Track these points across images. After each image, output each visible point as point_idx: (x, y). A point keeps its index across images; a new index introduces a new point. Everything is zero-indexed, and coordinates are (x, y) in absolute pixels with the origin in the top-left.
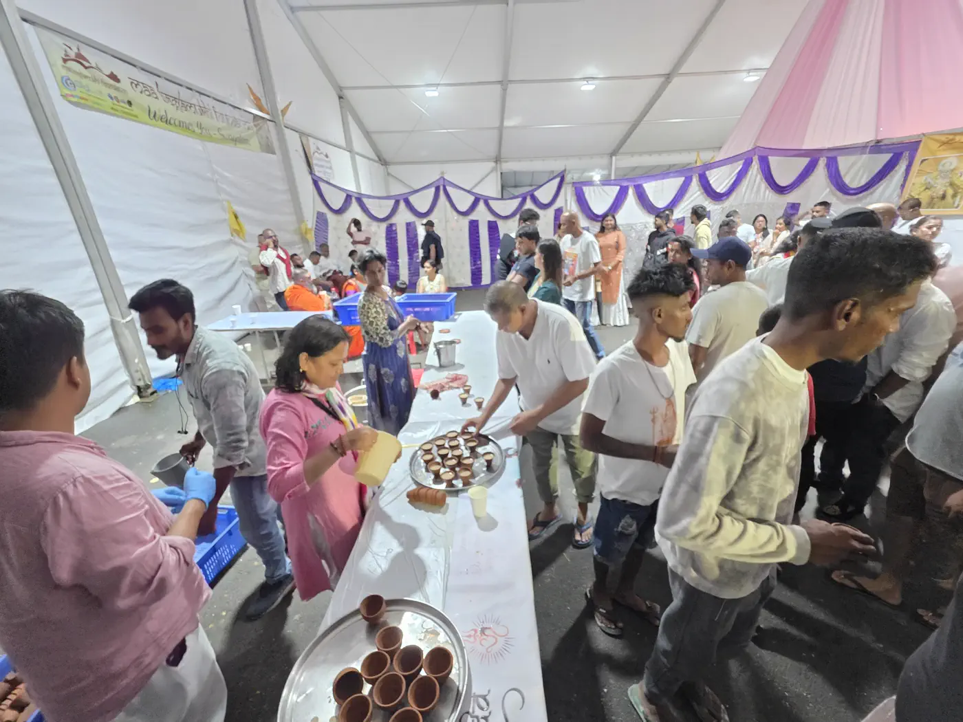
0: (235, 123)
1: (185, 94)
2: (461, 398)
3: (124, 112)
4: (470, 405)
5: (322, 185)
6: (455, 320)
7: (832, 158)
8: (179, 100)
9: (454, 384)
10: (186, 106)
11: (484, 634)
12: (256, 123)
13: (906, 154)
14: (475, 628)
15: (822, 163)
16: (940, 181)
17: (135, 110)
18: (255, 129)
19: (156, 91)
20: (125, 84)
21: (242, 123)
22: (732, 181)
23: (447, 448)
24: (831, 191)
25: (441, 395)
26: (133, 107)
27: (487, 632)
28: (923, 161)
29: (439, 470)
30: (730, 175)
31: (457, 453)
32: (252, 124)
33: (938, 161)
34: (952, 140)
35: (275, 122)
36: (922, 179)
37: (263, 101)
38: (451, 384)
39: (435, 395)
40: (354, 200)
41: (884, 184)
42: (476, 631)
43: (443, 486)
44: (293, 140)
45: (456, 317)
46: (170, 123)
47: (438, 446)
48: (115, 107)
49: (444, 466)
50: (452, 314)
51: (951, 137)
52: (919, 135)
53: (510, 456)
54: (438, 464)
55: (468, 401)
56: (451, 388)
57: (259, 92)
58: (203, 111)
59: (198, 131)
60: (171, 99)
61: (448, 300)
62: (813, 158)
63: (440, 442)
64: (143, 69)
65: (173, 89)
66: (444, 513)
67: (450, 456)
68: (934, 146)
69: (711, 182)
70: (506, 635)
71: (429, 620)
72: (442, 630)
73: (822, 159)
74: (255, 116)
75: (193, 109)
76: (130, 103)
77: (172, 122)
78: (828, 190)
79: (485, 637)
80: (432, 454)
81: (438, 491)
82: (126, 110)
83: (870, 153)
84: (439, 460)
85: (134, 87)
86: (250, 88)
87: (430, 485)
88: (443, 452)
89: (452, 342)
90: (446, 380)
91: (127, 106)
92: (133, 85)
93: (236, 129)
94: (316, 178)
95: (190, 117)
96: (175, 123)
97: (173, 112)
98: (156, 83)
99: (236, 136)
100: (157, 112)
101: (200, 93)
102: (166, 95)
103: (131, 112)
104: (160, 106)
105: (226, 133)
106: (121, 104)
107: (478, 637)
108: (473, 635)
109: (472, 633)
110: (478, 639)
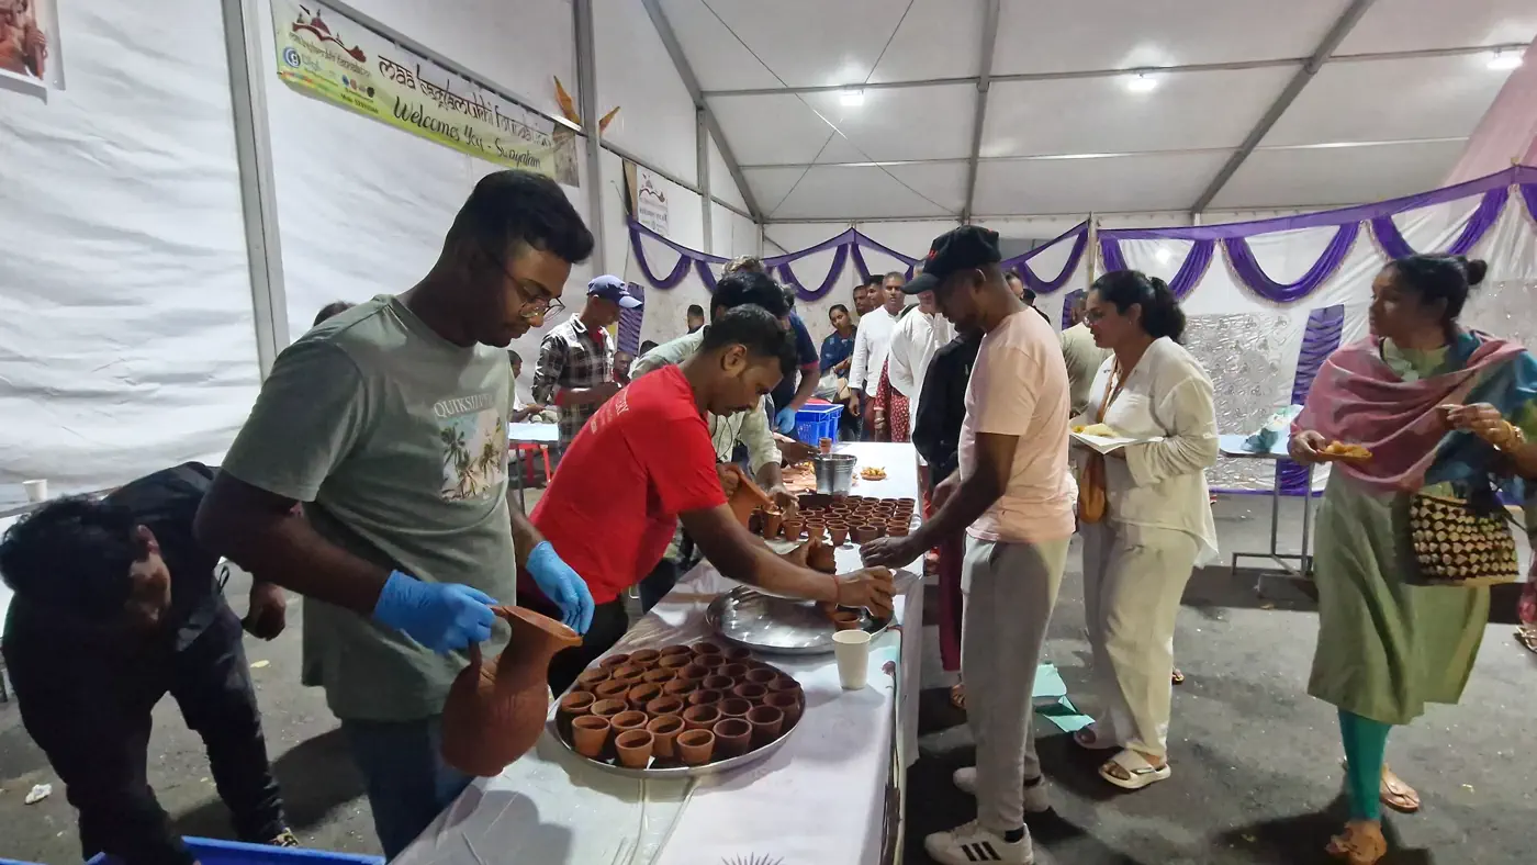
0: (525, 132)
1: (458, 85)
3: (359, 103)
5: (643, 237)
8: (447, 92)
10: (455, 101)
12: (556, 136)
17: (376, 101)
18: (553, 145)
19: (415, 79)
20: (371, 64)
21: (535, 134)
22: (1455, 238)
26: (375, 98)
30: (1456, 219)
32: (550, 138)
35: (587, 137)
37: (575, 106)
40: (693, 266)
44: (610, 167)
46: (424, 125)
48: (348, 95)
57: (571, 90)
58: (480, 111)
59: (464, 139)
60: (435, 90)
64: (403, 46)
65: (439, 77)
69: (1404, 236)
74: (558, 126)
75: (464, 107)
76: (371, 91)
77: (428, 124)
82: (366, 102)
85: (383, 69)
86: (557, 82)
91: (366, 95)
92: (384, 67)
93: (524, 143)
94: (636, 226)
95: (457, 118)
96: (431, 125)
97: (433, 109)
98: (418, 66)
99: (521, 153)
100: (409, 108)
101: (481, 85)
102: (429, 84)
103: (370, 104)
104: (415, 98)
105: (506, 147)
106: (358, 91)
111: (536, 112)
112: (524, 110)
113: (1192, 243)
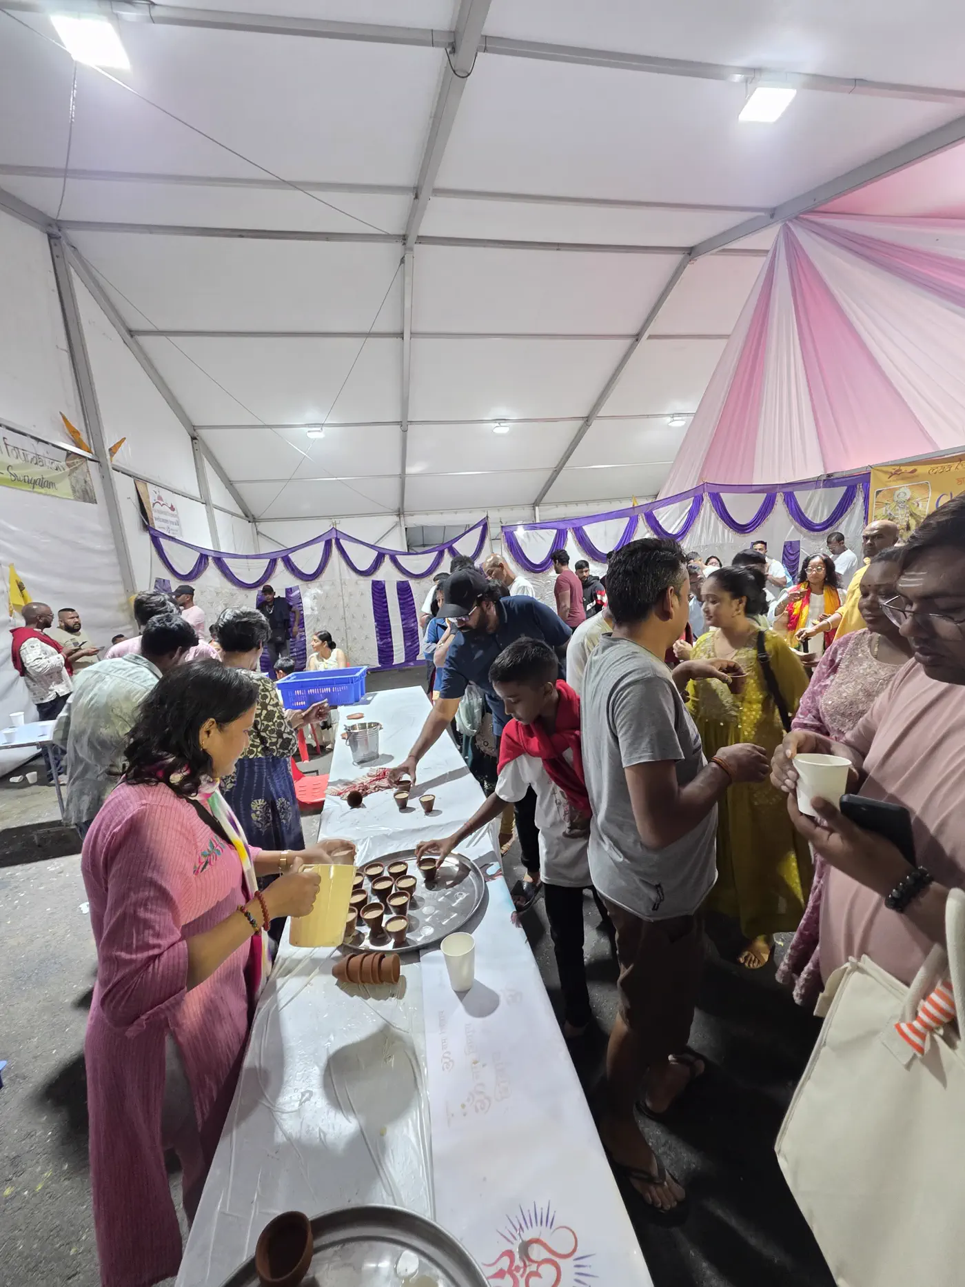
2: (397, 800)
4: (412, 809)
5: (163, 541)
6: (368, 702)
7: (789, 492)
9: (385, 783)
11: (531, 1261)
12: (68, 462)
13: (860, 486)
15: (780, 499)
16: (900, 512)
18: (67, 470)
21: (47, 461)
23: (386, 879)
24: (795, 527)
25: (365, 800)
27: (534, 1253)
28: (878, 492)
29: (380, 918)
30: (682, 513)
31: (404, 883)
32: (63, 463)
33: (892, 491)
34: (900, 470)
35: (99, 462)
36: (882, 511)
37: (84, 437)
38: (377, 782)
39: (355, 800)
40: (210, 560)
41: (847, 519)
42: (509, 1253)
43: (389, 946)
44: (124, 488)
45: (369, 698)
47: (371, 878)
49: (387, 911)
50: (362, 694)
51: (897, 468)
52: (867, 467)
53: (492, 877)
54: (375, 906)
55: (410, 804)
56: (378, 788)
57: (78, 424)
61: (358, 674)
62: (770, 495)
63: (374, 871)
66: (401, 996)
67: (393, 891)
68: (885, 477)
69: (660, 522)
70: (574, 1250)
71: (408, 1253)
72: (439, 1272)
73: (778, 494)
74: (69, 454)
78: (793, 527)
79: (535, 1267)
80: (363, 892)
81: (383, 955)
83: (825, 486)
84: (375, 900)
86: (64, 418)
87: (368, 946)
88: (381, 886)
89: (372, 725)
90: (369, 779)
93: (38, 469)
94: (155, 534)
99: (36, 478)
105: (20, 473)
107: (518, 1268)
108: (506, 1269)
109: (505, 1263)
110: (518, 1275)
111: (47, 443)
112: (33, 441)
113: (555, 531)
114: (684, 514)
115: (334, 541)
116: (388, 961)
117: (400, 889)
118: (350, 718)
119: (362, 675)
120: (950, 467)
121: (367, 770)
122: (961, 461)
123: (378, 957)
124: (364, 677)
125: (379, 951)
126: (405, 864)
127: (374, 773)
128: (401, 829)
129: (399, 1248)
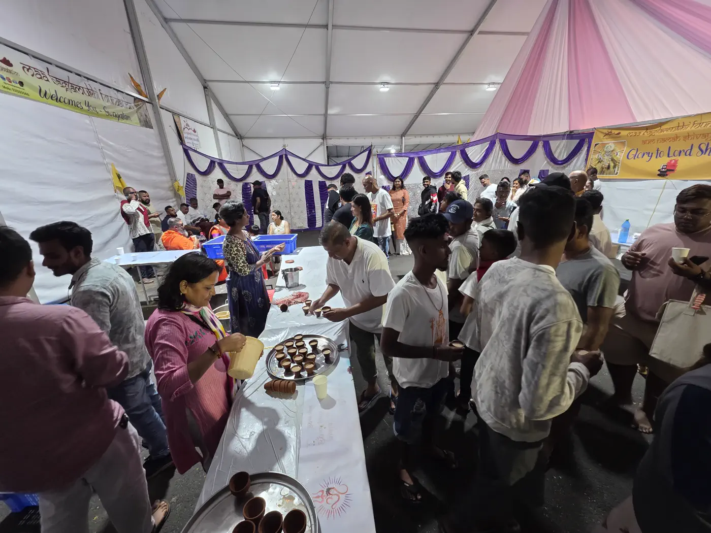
0: (119, 103)
1: (74, 79)
2: (304, 310)
3: (16, 91)
5: (191, 153)
6: (297, 253)
7: (547, 141)
8: (69, 83)
9: (299, 300)
10: (76, 88)
11: (330, 494)
12: (135, 104)
13: (587, 140)
14: (323, 489)
15: (541, 144)
16: (606, 158)
17: (26, 89)
18: (136, 109)
19: (48, 76)
20: (17, 68)
21: (124, 103)
22: (483, 155)
23: (295, 348)
25: (289, 308)
26: (24, 87)
27: (331, 492)
28: (596, 145)
29: (290, 364)
30: (481, 151)
31: (302, 351)
32: (133, 105)
33: (604, 145)
35: (152, 104)
36: (596, 156)
37: (143, 88)
38: (296, 300)
39: (284, 308)
40: (216, 164)
41: (575, 161)
42: (323, 491)
43: (292, 378)
44: (167, 118)
45: (298, 251)
46: (60, 101)
47: (288, 347)
48: (6, 86)
49: (293, 362)
50: (294, 249)
51: (610, 131)
52: (593, 129)
54: (288, 360)
56: (296, 303)
57: (139, 80)
58: (91, 93)
59: (85, 108)
60: (61, 82)
61: (292, 239)
62: (535, 141)
63: (289, 344)
64: (35, 57)
65: (63, 75)
66: (295, 399)
67: (297, 354)
68: (602, 136)
69: (469, 156)
70: (346, 492)
71: (285, 488)
72: (296, 495)
74: (136, 98)
75: (81, 91)
76: (21, 83)
77: (62, 100)
78: (546, 162)
79: (331, 496)
80: (283, 353)
81: (289, 381)
82: (21, 90)
83: (567, 139)
84: (289, 357)
85: (27, 72)
86: (131, 76)
87: (283, 377)
88: (292, 351)
89: (296, 269)
90: (292, 297)
91: (18, 85)
92: (25, 69)
93: (119, 108)
94: (187, 148)
95: (77, 97)
96: (64, 101)
97: (62, 92)
98: (47, 69)
99: (119, 113)
100: (48, 92)
101: (88, 79)
102: (56, 78)
103: (23, 91)
104: (51, 87)
105: (111, 111)
106: (13, 84)
107: (325, 496)
108: (320, 495)
109: (320, 494)
110: (324, 498)
111: (123, 92)
112: (115, 92)
113: (408, 158)
114: (483, 152)
115: (284, 156)
116: (291, 383)
117: (300, 353)
118: (287, 262)
119: (294, 239)
120: (640, 133)
121: (292, 292)
122: (647, 129)
123: (287, 382)
124: (295, 240)
125: (287, 380)
126: (303, 342)
127: (295, 294)
128: (304, 324)
129: (282, 487)
